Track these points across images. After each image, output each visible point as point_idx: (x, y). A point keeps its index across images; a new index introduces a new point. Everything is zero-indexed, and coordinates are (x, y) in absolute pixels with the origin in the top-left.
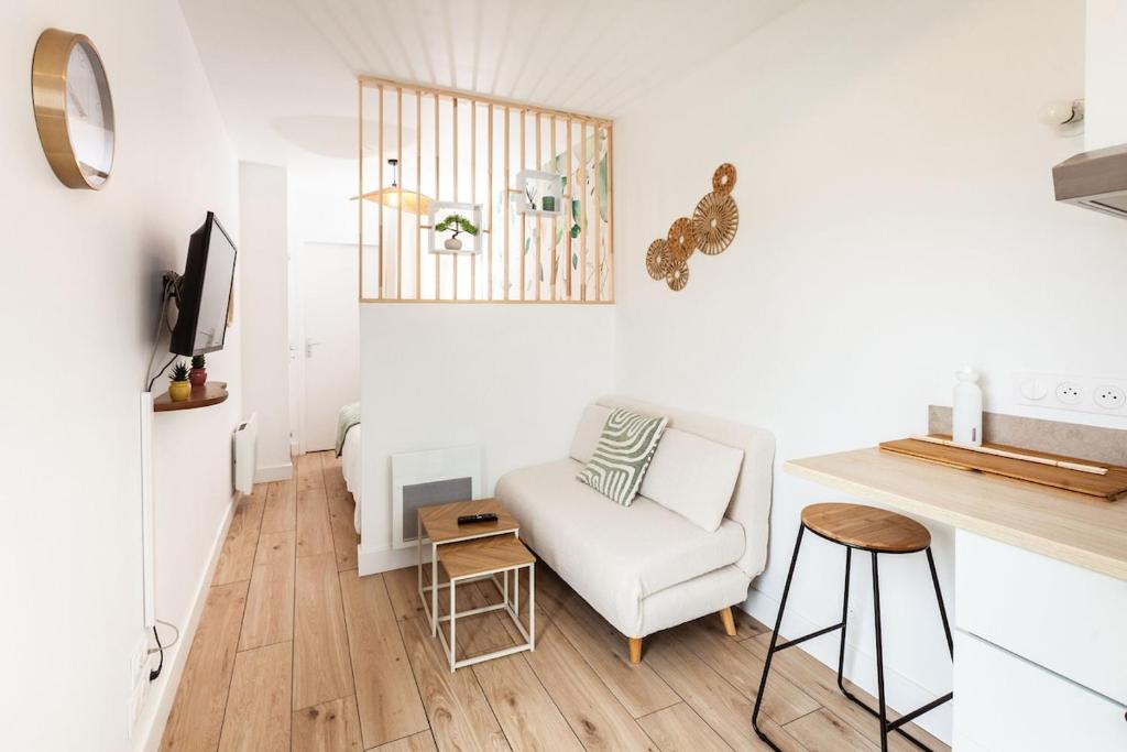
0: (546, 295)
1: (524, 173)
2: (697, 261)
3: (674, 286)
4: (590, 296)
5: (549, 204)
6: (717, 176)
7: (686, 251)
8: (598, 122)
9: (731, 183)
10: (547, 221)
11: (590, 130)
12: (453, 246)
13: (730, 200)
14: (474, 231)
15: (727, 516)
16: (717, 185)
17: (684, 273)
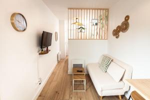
0: (95, 38)
1: (92, 19)
2: (121, 33)
3: (117, 37)
4: (103, 38)
5: (96, 24)
6: (126, 18)
7: (119, 32)
8: (106, 9)
9: (128, 19)
10: (96, 27)
11: (104, 11)
12: (81, 31)
13: (128, 22)
14: (84, 29)
15: (121, 80)
16: (125, 20)
17: (119, 36)
